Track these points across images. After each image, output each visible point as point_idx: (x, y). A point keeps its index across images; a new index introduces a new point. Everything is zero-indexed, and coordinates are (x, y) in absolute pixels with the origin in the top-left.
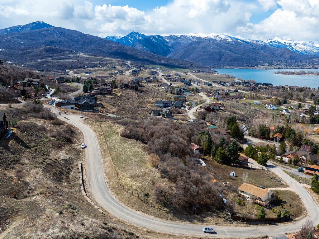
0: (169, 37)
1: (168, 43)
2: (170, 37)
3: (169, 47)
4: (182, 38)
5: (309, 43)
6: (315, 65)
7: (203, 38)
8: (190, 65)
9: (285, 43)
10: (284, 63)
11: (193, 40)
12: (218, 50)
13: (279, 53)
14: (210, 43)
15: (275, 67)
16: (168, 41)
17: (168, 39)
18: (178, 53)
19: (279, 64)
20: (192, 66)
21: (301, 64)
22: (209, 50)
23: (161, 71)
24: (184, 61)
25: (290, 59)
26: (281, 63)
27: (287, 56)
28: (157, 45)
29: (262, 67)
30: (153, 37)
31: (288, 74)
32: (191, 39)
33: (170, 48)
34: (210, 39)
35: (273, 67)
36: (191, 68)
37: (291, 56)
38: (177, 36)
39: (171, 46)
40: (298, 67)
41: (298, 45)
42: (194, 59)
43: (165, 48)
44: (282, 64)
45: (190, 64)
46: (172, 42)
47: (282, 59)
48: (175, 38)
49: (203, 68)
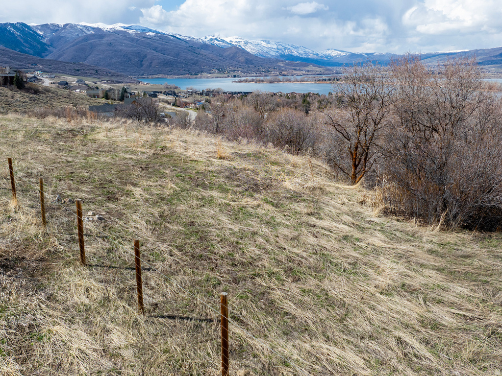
0: (42, 26)
1: (42, 37)
2: (45, 27)
3: (45, 44)
4: (68, 28)
5: (262, 42)
6: (282, 71)
7: (105, 30)
8: (94, 72)
9: (231, 41)
10: (240, 69)
11: (88, 33)
12: (135, 49)
13: (229, 55)
14: (120, 36)
15: (228, 74)
16: (41, 33)
17: (40, 30)
18: (64, 53)
19: (234, 71)
20: (97, 72)
21: (263, 70)
22: (120, 48)
23: (45, 76)
24: (81, 64)
25: (246, 63)
26: (235, 69)
27: (242, 59)
28: (22, 41)
29: (210, 75)
30: (12, 25)
31: (256, 82)
32: (85, 31)
33: (48, 46)
34: (117, 32)
35: (226, 75)
36: (95, 76)
37: (246, 59)
38: (58, 26)
39: (49, 43)
40: (260, 74)
41: (249, 45)
42: (96, 63)
43: (39, 46)
44: (238, 71)
45: (94, 70)
46: (49, 35)
47: (235, 63)
48: (55, 28)
49: (118, 76)
